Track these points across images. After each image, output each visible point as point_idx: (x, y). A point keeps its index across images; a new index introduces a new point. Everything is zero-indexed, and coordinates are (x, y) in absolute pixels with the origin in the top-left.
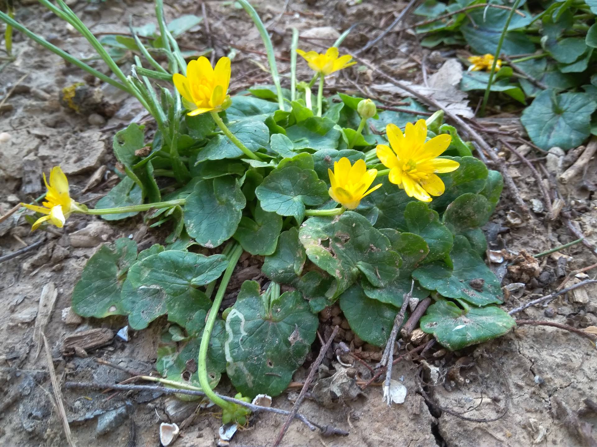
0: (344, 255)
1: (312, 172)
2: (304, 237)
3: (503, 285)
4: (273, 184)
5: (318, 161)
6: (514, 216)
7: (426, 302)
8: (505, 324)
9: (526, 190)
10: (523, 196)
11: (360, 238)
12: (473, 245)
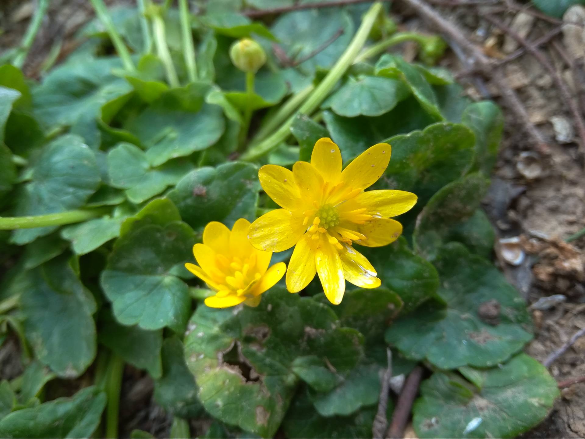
0: (268, 360)
1: (180, 226)
2: (193, 359)
3: (529, 303)
4: (124, 263)
5: (185, 198)
6: (529, 161)
7: (415, 377)
8: (543, 402)
9: (540, 101)
10: (537, 117)
11: (285, 326)
12: (472, 248)
